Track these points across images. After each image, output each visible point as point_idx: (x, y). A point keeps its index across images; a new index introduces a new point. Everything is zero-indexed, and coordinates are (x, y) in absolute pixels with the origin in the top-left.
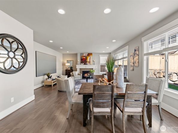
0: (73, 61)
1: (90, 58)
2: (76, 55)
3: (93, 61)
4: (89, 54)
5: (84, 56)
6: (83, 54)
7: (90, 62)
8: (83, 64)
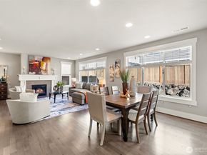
0: (8, 66)
1: (47, 65)
2: (19, 56)
3: (52, 70)
4: (45, 59)
5: (36, 61)
6: (34, 56)
7: (46, 71)
8: (34, 73)
